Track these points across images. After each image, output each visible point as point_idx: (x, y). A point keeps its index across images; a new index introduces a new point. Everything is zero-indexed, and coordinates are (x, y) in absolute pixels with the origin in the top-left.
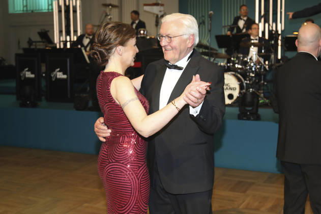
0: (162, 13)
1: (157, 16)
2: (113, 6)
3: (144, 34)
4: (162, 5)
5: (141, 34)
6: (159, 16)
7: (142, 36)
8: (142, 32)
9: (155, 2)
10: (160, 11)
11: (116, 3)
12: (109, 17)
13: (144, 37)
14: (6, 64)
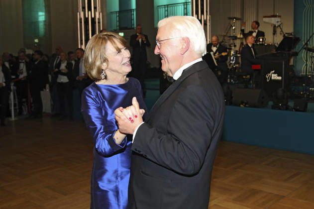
0: (279, 23)
1: (275, 26)
2: (237, 19)
3: (263, 41)
4: (279, 16)
5: (260, 41)
6: (277, 25)
7: (261, 43)
8: (261, 40)
9: (272, 14)
10: (278, 22)
11: (238, 16)
12: (234, 28)
13: (263, 44)
14: (152, 67)
